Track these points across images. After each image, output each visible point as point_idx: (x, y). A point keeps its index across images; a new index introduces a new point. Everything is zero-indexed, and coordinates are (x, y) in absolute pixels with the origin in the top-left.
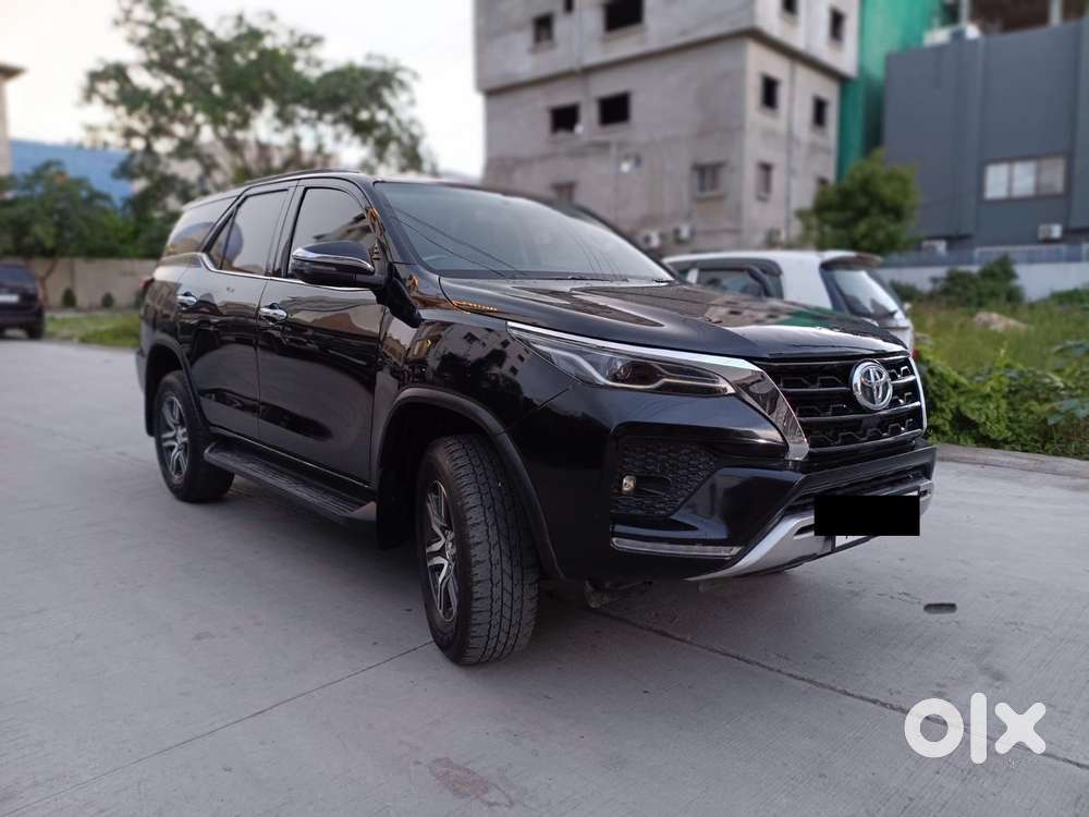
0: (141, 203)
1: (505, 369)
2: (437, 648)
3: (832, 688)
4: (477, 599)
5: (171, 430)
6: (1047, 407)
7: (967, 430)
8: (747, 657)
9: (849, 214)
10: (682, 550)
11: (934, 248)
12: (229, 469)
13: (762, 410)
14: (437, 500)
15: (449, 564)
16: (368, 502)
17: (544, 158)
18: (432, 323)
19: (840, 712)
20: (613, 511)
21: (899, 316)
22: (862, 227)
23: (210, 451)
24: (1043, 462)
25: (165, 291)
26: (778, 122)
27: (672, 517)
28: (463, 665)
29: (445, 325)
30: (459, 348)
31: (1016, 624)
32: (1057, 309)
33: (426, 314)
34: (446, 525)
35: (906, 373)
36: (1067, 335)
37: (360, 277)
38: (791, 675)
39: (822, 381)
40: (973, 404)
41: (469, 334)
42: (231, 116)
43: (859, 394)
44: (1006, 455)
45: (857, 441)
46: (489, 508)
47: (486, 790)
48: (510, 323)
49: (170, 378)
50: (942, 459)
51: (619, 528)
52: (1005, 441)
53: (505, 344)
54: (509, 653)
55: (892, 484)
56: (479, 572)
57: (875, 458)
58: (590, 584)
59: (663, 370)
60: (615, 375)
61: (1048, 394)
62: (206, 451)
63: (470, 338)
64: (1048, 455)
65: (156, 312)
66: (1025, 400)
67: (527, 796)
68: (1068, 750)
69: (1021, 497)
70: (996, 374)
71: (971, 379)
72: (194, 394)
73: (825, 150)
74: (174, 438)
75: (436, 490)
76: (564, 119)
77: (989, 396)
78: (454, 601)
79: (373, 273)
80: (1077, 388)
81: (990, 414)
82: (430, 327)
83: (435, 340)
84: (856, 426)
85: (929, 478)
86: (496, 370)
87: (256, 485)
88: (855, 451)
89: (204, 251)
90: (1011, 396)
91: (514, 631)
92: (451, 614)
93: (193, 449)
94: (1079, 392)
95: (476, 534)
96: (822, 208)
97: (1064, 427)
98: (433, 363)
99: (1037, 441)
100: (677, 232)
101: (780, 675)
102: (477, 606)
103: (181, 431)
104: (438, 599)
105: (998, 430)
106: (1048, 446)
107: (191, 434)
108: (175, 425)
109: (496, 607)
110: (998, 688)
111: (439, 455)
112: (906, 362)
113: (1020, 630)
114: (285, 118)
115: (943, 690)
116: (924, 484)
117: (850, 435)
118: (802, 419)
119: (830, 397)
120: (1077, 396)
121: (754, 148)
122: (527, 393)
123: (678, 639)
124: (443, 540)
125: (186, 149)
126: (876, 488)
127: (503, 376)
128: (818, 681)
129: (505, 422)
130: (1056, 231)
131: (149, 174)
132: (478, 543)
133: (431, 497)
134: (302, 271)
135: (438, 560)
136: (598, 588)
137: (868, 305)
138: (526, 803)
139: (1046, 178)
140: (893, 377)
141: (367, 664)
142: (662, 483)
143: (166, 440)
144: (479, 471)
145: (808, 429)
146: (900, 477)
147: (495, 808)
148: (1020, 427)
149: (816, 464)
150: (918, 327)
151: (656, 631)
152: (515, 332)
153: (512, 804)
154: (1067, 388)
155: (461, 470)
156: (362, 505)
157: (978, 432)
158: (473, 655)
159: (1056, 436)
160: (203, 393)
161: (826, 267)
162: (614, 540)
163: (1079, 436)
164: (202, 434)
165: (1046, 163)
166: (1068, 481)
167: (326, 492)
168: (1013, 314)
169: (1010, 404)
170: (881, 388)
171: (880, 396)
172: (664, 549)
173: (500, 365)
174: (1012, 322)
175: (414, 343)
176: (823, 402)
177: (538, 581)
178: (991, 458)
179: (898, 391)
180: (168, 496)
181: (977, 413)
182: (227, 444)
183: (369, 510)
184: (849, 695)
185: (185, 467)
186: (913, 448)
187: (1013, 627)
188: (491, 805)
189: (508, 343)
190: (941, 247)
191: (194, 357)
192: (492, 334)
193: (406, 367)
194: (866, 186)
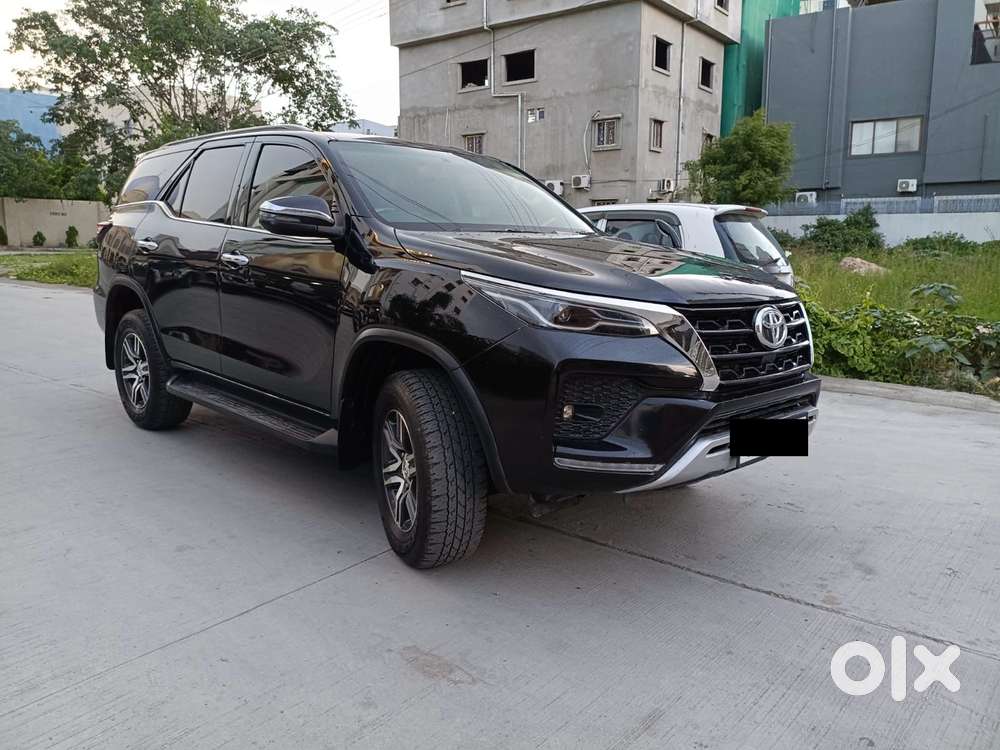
0: (70, 145)
1: (449, 310)
2: (394, 554)
3: (733, 583)
4: (436, 512)
5: (132, 364)
6: (906, 342)
7: (836, 361)
8: (661, 557)
9: (732, 167)
10: (613, 467)
11: (806, 199)
12: (186, 398)
13: (679, 347)
14: (395, 427)
15: (406, 482)
16: (328, 429)
17: (455, 109)
18: (384, 269)
19: (741, 602)
20: (555, 435)
21: (781, 262)
22: (743, 179)
23: (172, 384)
24: (902, 391)
25: (121, 236)
26: (668, 81)
27: (605, 440)
28: (420, 569)
29: (395, 271)
30: (407, 290)
31: (882, 527)
32: (913, 255)
33: (378, 262)
34: (402, 448)
35: (798, 316)
36: (921, 280)
37: (322, 228)
38: (699, 572)
39: (730, 324)
40: (842, 340)
41: (416, 279)
42: (158, 64)
43: (760, 335)
44: (870, 385)
45: (757, 374)
46: (445, 434)
47: (451, 671)
48: (463, 272)
49: (130, 316)
50: (825, 389)
51: (560, 449)
52: (870, 373)
53: (450, 287)
54: (460, 558)
55: (785, 411)
56: (438, 488)
57: (772, 389)
58: (534, 497)
59: (599, 315)
60: (556, 318)
61: (906, 331)
62: (168, 384)
63: (416, 282)
64: (907, 384)
65: (112, 254)
66: (886, 337)
67: (486, 676)
68: (926, 628)
69: (884, 421)
70: (862, 314)
71: (841, 318)
72: (156, 332)
73: (709, 108)
74: (134, 371)
75: (393, 417)
76: (474, 73)
77: (856, 333)
78: (413, 514)
79: (332, 225)
80: (930, 327)
81: (856, 349)
82: (382, 273)
83: (387, 285)
84: (756, 362)
85: (814, 405)
86: (439, 311)
87: (216, 413)
88: (757, 383)
89: (162, 200)
90: (875, 333)
91: (466, 538)
92: (408, 525)
93: (155, 382)
94: (932, 329)
95: (435, 456)
96: (708, 160)
97: (919, 360)
98: (386, 304)
99: (896, 373)
100: (577, 181)
101: (689, 572)
102: (435, 517)
103: (141, 366)
104: (395, 513)
105: (864, 363)
106: (906, 377)
107: (153, 367)
108: (136, 359)
109: (452, 518)
110: (868, 580)
111: (398, 388)
112: (797, 307)
113: (886, 533)
114: (210, 67)
115: (825, 583)
116: (810, 410)
117: (753, 370)
118: (714, 356)
119: (736, 338)
120: (930, 333)
121: (648, 106)
122: (470, 332)
123: (601, 544)
124: (400, 462)
125: (113, 95)
126: (772, 414)
127: (448, 317)
128: (722, 577)
129: (461, 358)
130: (913, 184)
131: (79, 119)
132: (436, 464)
133: (389, 424)
134: (269, 222)
135: (395, 479)
136: (540, 500)
137: (754, 253)
138: (487, 680)
139: (904, 137)
140: (787, 320)
141: (334, 570)
142: (596, 411)
143: (127, 373)
144: (435, 401)
145: (719, 364)
146: (792, 405)
147: (459, 685)
148: (883, 361)
149: (724, 394)
150: (797, 271)
151: (583, 538)
152: (469, 281)
153: (474, 681)
154: (922, 326)
155: (419, 401)
156: (323, 432)
157: (847, 366)
158: (431, 559)
159: (913, 368)
160: (165, 331)
161: (719, 219)
162: (556, 459)
163: (931, 368)
164: (162, 367)
165: (904, 123)
166: (923, 407)
167: (286, 420)
168: (875, 259)
169: (873, 340)
170: (778, 330)
171: (777, 336)
172: (599, 466)
173: (444, 306)
174: (874, 266)
175: (368, 287)
176: (730, 341)
177: (487, 495)
178: (857, 387)
179: (792, 332)
180: (129, 424)
181: (846, 348)
182: (186, 377)
183: (330, 436)
184: (748, 588)
185: (146, 398)
186: (801, 380)
187: (881, 530)
188: (456, 683)
189: (454, 287)
190: (812, 197)
191: (154, 297)
192: (436, 278)
193: (362, 307)
194: (749, 142)
